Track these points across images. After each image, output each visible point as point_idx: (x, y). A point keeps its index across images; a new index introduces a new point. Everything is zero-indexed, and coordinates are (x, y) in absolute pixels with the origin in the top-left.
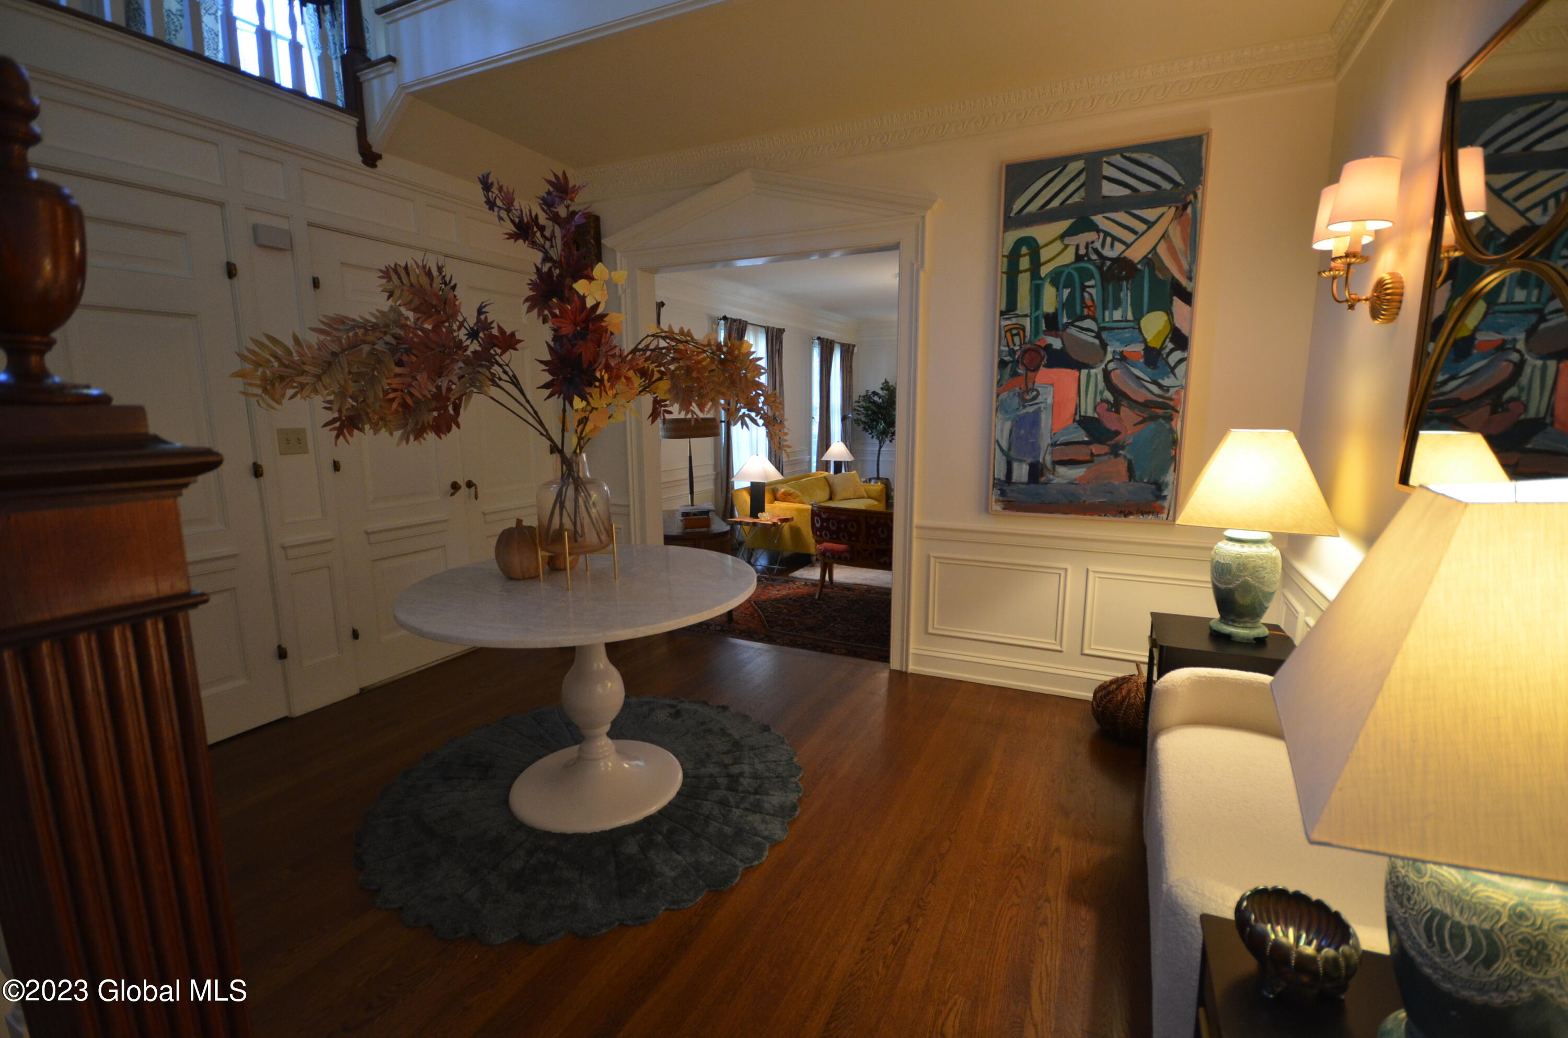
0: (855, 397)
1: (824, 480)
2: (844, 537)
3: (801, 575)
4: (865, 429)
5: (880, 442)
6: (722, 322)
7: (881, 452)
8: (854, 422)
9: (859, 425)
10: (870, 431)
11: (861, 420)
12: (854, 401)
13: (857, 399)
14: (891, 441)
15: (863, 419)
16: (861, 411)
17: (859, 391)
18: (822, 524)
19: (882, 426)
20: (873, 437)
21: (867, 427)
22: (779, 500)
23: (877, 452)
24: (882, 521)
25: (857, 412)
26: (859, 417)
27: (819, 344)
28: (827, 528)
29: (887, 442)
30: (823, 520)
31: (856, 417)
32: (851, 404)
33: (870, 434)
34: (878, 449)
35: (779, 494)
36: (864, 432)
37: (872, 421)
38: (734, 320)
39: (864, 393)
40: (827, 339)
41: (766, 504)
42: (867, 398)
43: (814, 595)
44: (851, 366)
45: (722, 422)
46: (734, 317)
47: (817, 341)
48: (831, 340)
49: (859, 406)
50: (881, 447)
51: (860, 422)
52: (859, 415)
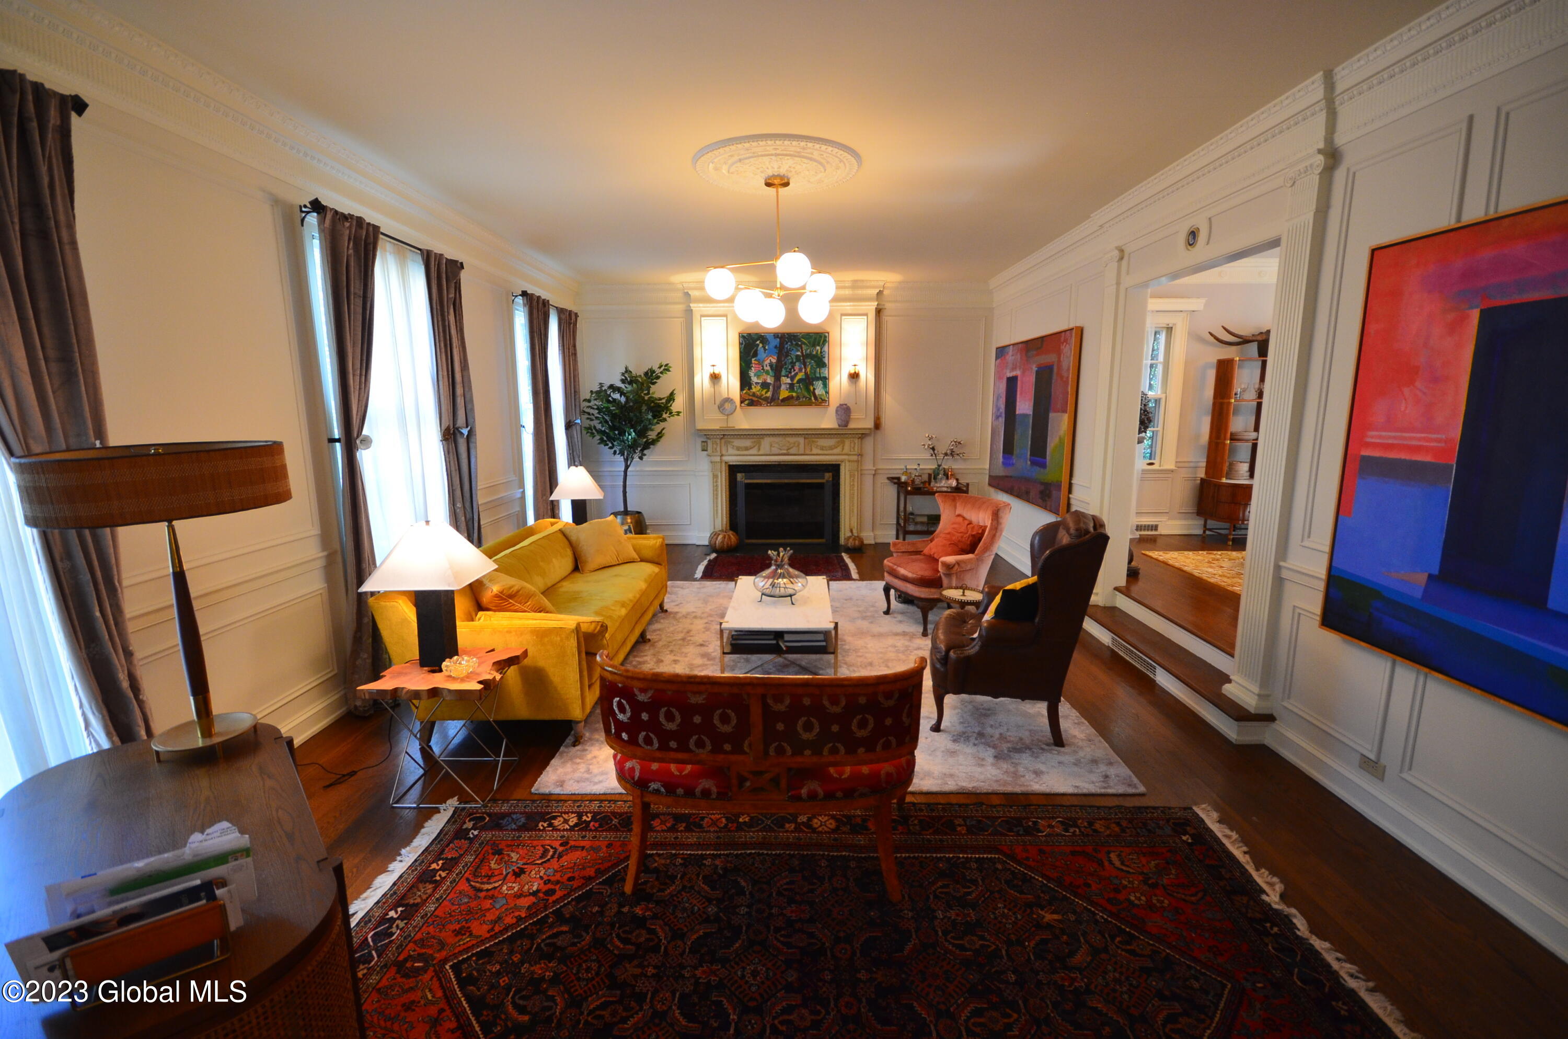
0: (585, 394)
1: (560, 536)
2: (700, 744)
3: (561, 783)
4: (602, 441)
5: (626, 460)
6: (312, 219)
7: (628, 473)
8: (584, 432)
9: (593, 435)
10: (610, 445)
11: (595, 427)
12: (582, 399)
13: (588, 397)
14: (641, 458)
15: (599, 426)
16: (593, 415)
17: (588, 385)
18: (635, 717)
19: (631, 435)
20: (615, 452)
21: (605, 439)
22: (488, 610)
23: (623, 473)
24: (807, 701)
25: (587, 416)
26: (592, 423)
27: (524, 305)
28: (654, 726)
29: (636, 459)
30: (637, 707)
31: (587, 423)
32: (577, 404)
33: (611, 448)
34: (623, 471)
35: (486, 597)
36: (602, 446)
37: (613, 428)
38: (346, 217)
39: (596, 388)
40: (539, 297)
41: (458, 623)
42: (601, 394)
43: (620, 878)
44: (574, 346)
45: (332, 441)
47: (520, 300)
48: (544, 300)
49: (588, 407)
50: (627, 467)
51: (594, 431)
52: (592, 420)
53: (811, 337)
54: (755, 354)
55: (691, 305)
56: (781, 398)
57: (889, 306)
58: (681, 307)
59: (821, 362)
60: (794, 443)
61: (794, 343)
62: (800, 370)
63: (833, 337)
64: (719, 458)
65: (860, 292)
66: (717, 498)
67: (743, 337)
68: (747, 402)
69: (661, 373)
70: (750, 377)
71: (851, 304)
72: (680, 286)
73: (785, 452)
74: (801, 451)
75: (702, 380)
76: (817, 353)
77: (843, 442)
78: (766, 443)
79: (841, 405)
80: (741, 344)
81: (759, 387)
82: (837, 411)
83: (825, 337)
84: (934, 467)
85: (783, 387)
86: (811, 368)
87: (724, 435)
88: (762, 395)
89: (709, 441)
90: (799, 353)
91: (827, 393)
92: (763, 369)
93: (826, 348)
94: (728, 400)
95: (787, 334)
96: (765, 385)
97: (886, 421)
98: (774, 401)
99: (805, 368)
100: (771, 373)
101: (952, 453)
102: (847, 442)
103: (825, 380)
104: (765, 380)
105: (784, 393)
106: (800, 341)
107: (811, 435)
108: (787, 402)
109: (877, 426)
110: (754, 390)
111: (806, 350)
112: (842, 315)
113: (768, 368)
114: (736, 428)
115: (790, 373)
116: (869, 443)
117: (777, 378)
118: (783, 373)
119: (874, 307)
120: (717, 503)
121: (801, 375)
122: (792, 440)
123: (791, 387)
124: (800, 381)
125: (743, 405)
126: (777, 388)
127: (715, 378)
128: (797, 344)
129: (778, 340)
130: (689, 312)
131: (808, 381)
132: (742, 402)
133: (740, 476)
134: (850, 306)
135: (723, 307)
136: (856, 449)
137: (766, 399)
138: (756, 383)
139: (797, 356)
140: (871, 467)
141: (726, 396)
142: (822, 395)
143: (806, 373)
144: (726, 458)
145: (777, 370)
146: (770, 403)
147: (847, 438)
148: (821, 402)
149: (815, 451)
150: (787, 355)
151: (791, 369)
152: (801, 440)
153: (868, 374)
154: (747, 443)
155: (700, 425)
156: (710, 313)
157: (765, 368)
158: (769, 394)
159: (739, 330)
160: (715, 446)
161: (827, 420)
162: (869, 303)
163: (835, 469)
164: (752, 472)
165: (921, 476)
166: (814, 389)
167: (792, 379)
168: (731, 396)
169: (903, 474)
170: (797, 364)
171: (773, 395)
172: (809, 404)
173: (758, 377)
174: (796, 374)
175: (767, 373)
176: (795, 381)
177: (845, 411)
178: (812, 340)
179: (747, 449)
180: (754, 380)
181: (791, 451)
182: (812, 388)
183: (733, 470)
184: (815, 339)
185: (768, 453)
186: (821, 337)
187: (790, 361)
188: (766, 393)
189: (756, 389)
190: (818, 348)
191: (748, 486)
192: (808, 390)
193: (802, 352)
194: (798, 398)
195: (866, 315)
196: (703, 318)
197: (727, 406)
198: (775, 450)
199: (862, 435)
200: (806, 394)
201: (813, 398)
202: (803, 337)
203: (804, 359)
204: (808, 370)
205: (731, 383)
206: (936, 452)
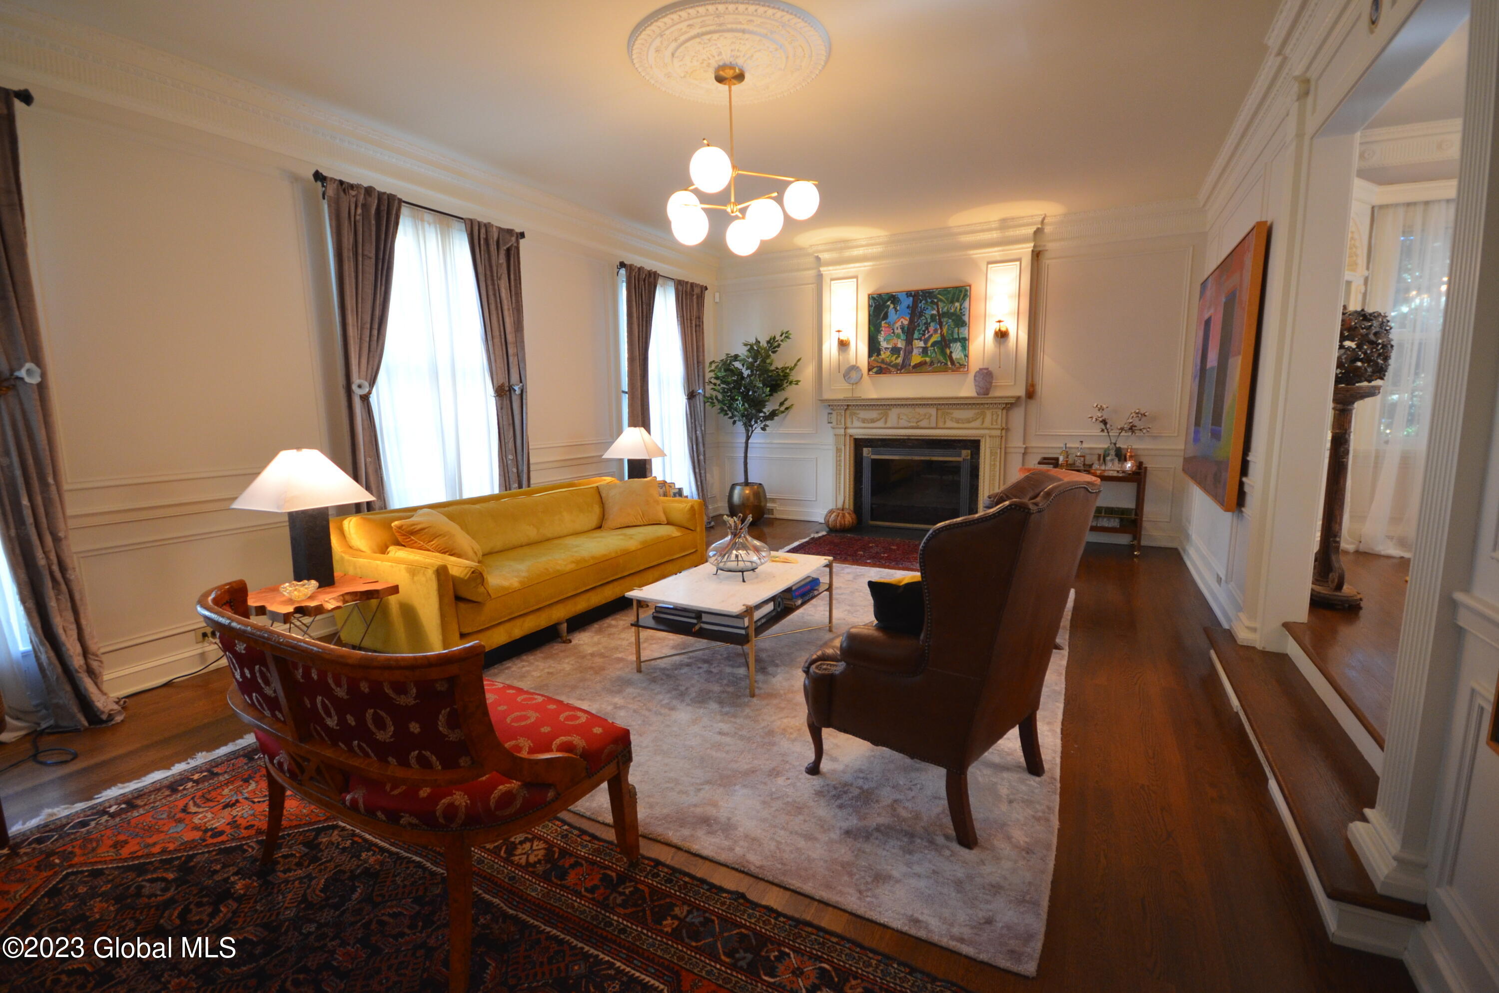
1: (593, 491)
4: (723, 411)
5: (747, 431)
7: (749, 445)
9: (713, 405)
10: (730, 415)
11: (716, 397)
13: (712, 367)
14: (763, 429)
15: (720, 397)
16: (717, 385)
20: (734, 422)
21: (726, 408)
23: (744, 445)
26: (715, 393)
27: (626, 276)
31: (710, 393)
32: (701, 374)
33: (731, 418)
34: (744, 441)
36: (722, 415)
39: (720, 358)
40: (641, 270)
42: (727, 366)
44: (700, 318)
46: (352, 181)
48: (649, 271)
49: (712, 377)
50: (748, 438)
51: (715, 401)
52: (713, 390)
53: (949, 292)
54: (886, 317)
55: (822, 269)
56: (912, 364)
57: (1051, 247)
58: (812, 273)
59: (960, 321)
60: (925, 415)
61: (929, 300)
62: (936, 331)
63: (976, 291)
64: (843, 430)
65: (1011, 233)
66: (840, 474)
67: (873, 298)
68: (875, 370)
69: (782, 341)
70: (879, 343)
71: (1000, 248)
72: (810, 251)
73: (914, 424)
74: (934, 425)
75: (830, 348)
76: (955, 310)
77: (983, 415)
78: (893, 413)
79: (981, 369)
80: (870, 306)
81: (888, 353)
82: (975, 376)
83: (966, 291)
84: (1106, 446)
85: (915, 351)
86: (948, 329)
87: (848, 405)
88: (892, 362)
89: (833, 412)
90: (935, 312)
91: (966, 356)
92: (893, 333)
93: (966, 304)
94: (854, 368)
95: (922, 291)
96: (895, 350)
97: (1044, 388)
98: (904, 368)
99: (941, 328)
100: (903, 337)
101: (1132, 429)
102: (989, 414)
103: (964, 342)
104: (896, 344)
105: (916, 359)
106: (936, 298)
107: (944, 405)
108: (919, 368)
109: (1031, 394)
110: (883, 356)
111: (943, 307)
112: (989, 263)
113: (899, 331)
114: (863, 397)
115: (924, 335)
116: (1017, 415)
117: (909, 341)
118: (916, 335)
119: (1031, 249)
120: (840, 479)
121: (936, 337)
122: (922, 411)
123: (925, 351)
124: (933, 345)
125: (871, 373)
126: (909, 352)
127: (843, 345)
128: (932, 302)
129: (911, 299)
130: (820, 276)
131: (944, 344)
132: (869, 370)
133: (866, 451)
134: (1000, 251)
135: (854, 267)
136: (999, 421)
137: (895, 366)
138: (886, 349)
139: (932, 316)
140: (1021, 444)
141: (854, 363)
142: (961, 359)
143: (942, 335)
144: (850, 431)
145: (909, 333)
146: (901, 370)
147: (988, 408)
148: (957, 367)
149: (949, 424)
150: (921, 314)
151: (924, 331)
152: (933, 411)
153: (1020, 332)
154: (873, 414)
155: (827, 396)
156: (841, 275)
157: (896, 331)
158: (900, 360)
159: (870, 292)
160: (839, 418)
161: (966, 389)
162: (1024, 246)
163: (974, 445)
164: (880, 447)
165: (1084, 456)
166: (951, 352)
167: (926, 342)
168: (859, 364)
169: (1061, 454)
170: (932, 324)
171: (904, 361)
172: (944, 369)
173: (888, 341)
174: (931, 336)
175: (898, 337)
176: (929, 344)
177: (986, 377)
178: (950, 296)
179: (873, 421)
180: (884, 344)
181: (921, 424)
182: (948, 351)
183: (859, 444)
184: (954, 294)
185: (896, 426)
186: (961, 291)
187: (924, 321)
188: (896, 359)
189: (885, 355)
190: (957, 304)
191: (874, 461)
192: (943, 352)
193: (938, 311)
194: (932, 363)
195: (1020, 260)
196: (833, 282)
197: (854, 375)
198: (903, 423)
199: (1009, 405)
200: (941, 359)
201: (949, 363)
202: (939, 294)
203: (940, 319)
204: (945, 330)
205: (860, 350)
206: (1108, 426)
